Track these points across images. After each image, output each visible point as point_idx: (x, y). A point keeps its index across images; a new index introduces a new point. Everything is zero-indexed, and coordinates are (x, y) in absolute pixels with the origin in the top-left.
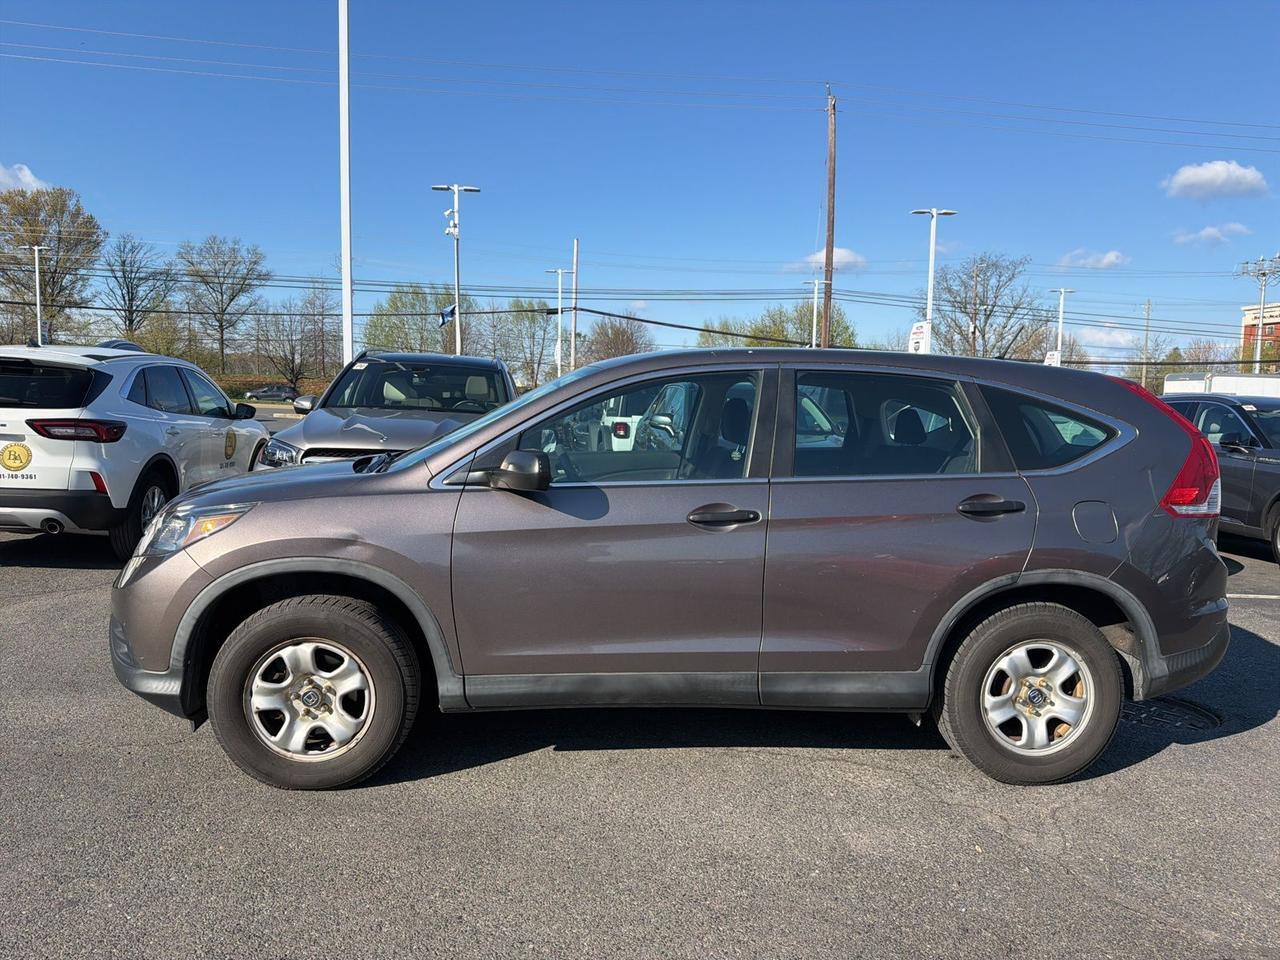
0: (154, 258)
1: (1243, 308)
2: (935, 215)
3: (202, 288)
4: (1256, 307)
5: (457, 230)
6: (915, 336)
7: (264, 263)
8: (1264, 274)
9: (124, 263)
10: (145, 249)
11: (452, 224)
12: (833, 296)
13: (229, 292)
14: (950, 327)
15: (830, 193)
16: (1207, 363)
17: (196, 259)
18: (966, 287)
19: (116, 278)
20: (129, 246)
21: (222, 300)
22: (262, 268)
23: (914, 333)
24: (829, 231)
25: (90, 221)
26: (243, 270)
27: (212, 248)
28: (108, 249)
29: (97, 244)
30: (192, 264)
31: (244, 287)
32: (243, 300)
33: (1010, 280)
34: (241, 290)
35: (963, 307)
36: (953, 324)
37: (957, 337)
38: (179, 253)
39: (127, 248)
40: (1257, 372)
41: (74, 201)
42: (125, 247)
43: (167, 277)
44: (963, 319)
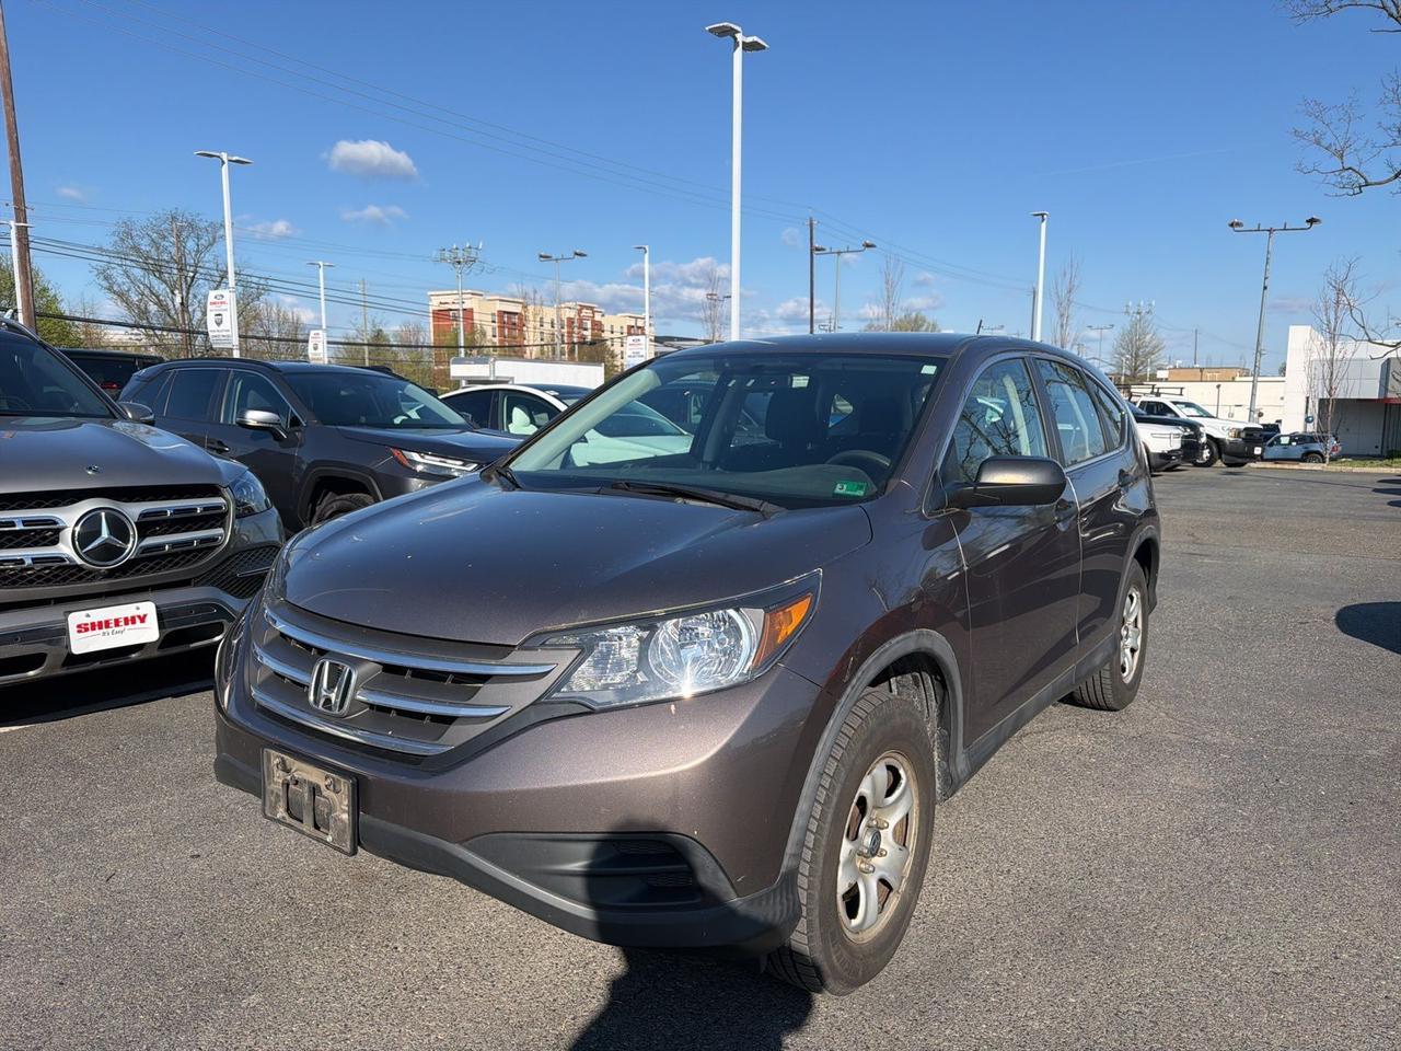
1: (429, 293)
2: (226, 161)
4: (455, 292)
6: (214, 307)
8: (459, 262)
12: (31, 245)
14: (143, 294)
15: (7, 104)
16: (418, 347)
18: (158, 249)
23: (212, 303)
24: (12, 154)
33: (211, 245)
35: (157, 269)
36: (147, 292)
37: (153, 308)
40: (462, 355)
44: (160, 288)
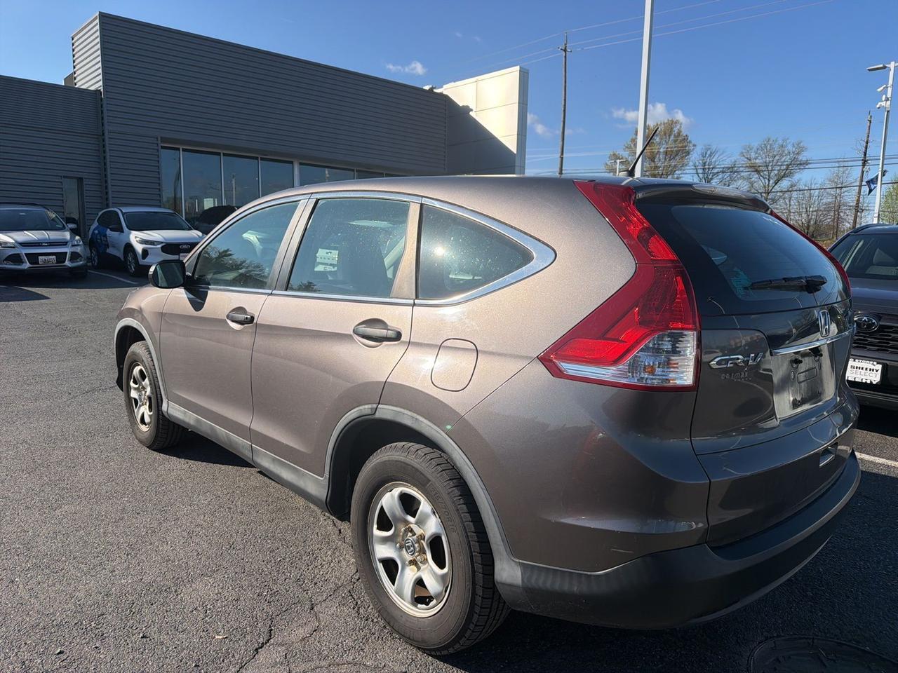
0: (725, 158)
3: (755, 176)
5: (889, 103)
7: (805, 154)
9: (705, 163)
10: (719, 153)
11: (884, 97)
13: (775, 178)
17: (753, 155)
19: (697, 173)
20: (709, 152)
21: (768, 185)
22: (802, 158)
25: (685, 139)
26: (787, 159)
27: (766, 147)
28: (695, 157)
29: (688, 153)
30: (750, 160)
31: (786, 173)
32: (785, 184)
34: (784, 176)
38: (742, 153)
39: (708, 153)
41: (678, 127)
42: (706, 153)
43: (732, 170)
